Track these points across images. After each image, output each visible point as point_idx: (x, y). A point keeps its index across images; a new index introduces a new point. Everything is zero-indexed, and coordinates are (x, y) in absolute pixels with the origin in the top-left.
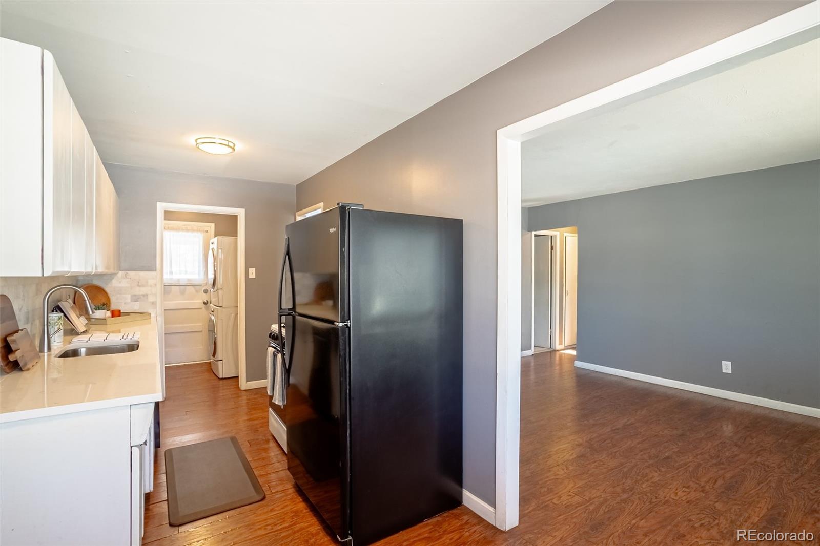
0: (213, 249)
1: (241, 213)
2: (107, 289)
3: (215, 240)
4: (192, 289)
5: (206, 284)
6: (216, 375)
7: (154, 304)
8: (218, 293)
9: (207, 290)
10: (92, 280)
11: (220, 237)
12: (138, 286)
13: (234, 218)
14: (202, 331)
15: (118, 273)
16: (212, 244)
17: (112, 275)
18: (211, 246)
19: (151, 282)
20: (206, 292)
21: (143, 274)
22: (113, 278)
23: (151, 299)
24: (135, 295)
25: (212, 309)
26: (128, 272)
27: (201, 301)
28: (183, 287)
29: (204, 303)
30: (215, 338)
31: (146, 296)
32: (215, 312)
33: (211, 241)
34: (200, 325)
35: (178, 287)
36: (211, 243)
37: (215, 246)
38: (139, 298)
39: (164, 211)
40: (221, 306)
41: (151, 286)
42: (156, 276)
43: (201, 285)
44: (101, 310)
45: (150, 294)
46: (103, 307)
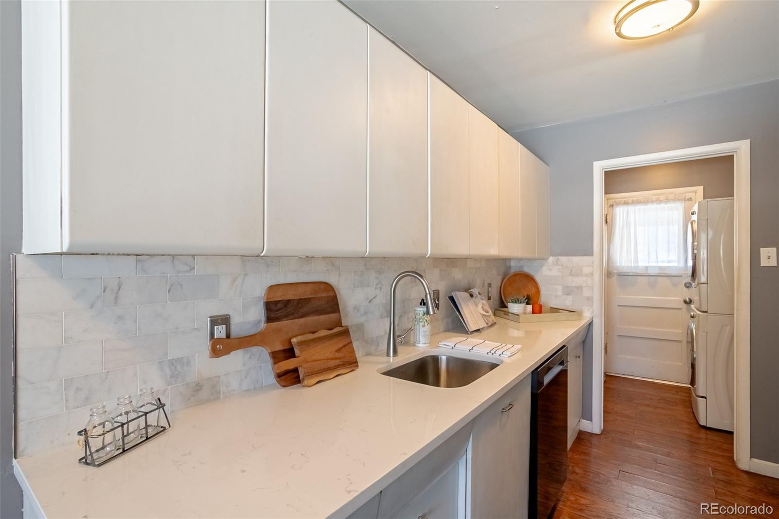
0: (692, 222)
1: (741, 148)
2: (538, 278)
4: (666, 281)
5: (685, 275)
7: (590, 299)
8: (700, 289)
9: (690, 283)
10: (523, 267)
11: (704, 201)
12: (571, 275)
13: (728, 160)
14: (681, 341)
15: (549, 258)
16: (693, 214)
17: (542, 261)
18: (692, 219)
19: (586, 270)
20: (685, 285)
21: (576, 260)
22: (543, 265)
23: (586, 293)
24: (567, 287)
25: (693, 314)
26: (560, 257)
27: (681, 299)
28: (654, 278)
29: (685, 302)
30: (694, 359)
31: (580, 288)
32: (695, 318)
34: (678, 333)
35: (646, 278)
37: (696, 217)
38: (571, 291)
39: (605, 172)
40: (706, 310)
41: (586, 275)
42: (593, 263)
43: (681, 276)
44: (521, 303)
45: (585, 287)
46: (525, 300)
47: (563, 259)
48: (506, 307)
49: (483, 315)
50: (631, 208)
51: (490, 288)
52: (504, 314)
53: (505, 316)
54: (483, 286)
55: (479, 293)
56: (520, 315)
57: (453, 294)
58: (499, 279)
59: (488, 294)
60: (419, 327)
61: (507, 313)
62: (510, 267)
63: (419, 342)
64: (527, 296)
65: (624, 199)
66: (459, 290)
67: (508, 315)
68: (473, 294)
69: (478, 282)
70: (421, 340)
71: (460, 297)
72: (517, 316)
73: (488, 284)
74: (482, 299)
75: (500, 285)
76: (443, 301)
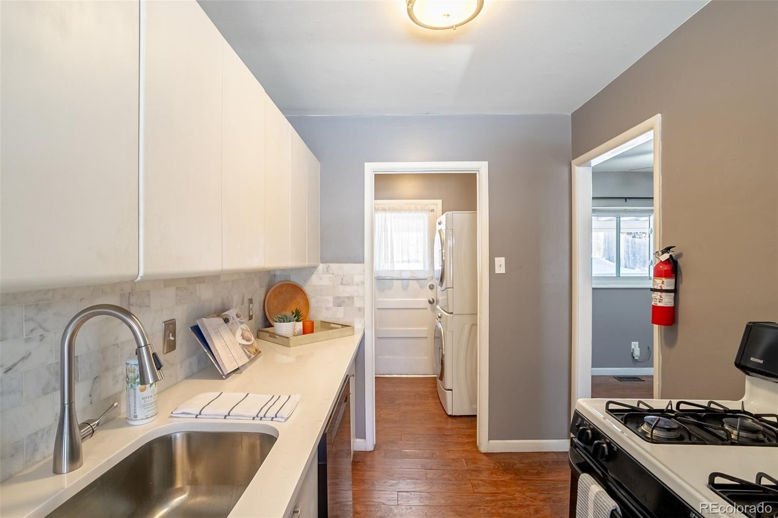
0: (440, 231)
1: (482, 168)
2: (307, 289)
3: (443, 218)
4: (414, 285)
5: (432, 278)
6: (444, 410)
7: (361, 310)
8: (447, 291)
9: (433, 285)
11: (450, 213)
12: (342, 284)
14: (427, 337)
15: (319, 266)
16: (439, 224)
17: (312, 269)
18: (438, 227)
19: (357, 279)
20: (432, 287)
21: (348, 268)
22: (313, 273)
23: (358, 304)
24: (338, 297)
25: (440, 314)
26: (330, 265)
27: (426, 300)
28: (406, 281)
29: (430, 302)
30: (443, 356)
31: (351, 298)
32: (442, 319)
33: (438, 220)
34: (424, 330)
35: (400, 281)
36: (437, 223)
37: (443, 227)
38: (342, 302)
39: (375, 175)
40: (452, 312)
41: (357, 285)
42: (364, 271)
43: (426, 279)
44: (290, 321)
45: (357, 297)
46: (295, 317)
47: (334, 266)
48: (271, 326)
49: (243, 346)
50: (388, 215)
51: (251, 305)
52: (270, 336)
53: (271, 339)
54: (243, 303)
55: (237, 315)
56: (291, 338)
57: (198, 323)
58: (262, 291)
59: (249, 314)
60: (135, 393)
61: (273, 335)
62: (275, 275)
63: (136, 417)
64: (296, 312)
65: (382, 206)
66: (207, 316)
67: (275, 337)
68: (228, 317)
69: (236, 298)
70: (137, 414)
71: (209, 325)
72: (286, 339)
73: (249, 299)
74: (242, 323)
75: (263, 298)
76: (183, 335)
